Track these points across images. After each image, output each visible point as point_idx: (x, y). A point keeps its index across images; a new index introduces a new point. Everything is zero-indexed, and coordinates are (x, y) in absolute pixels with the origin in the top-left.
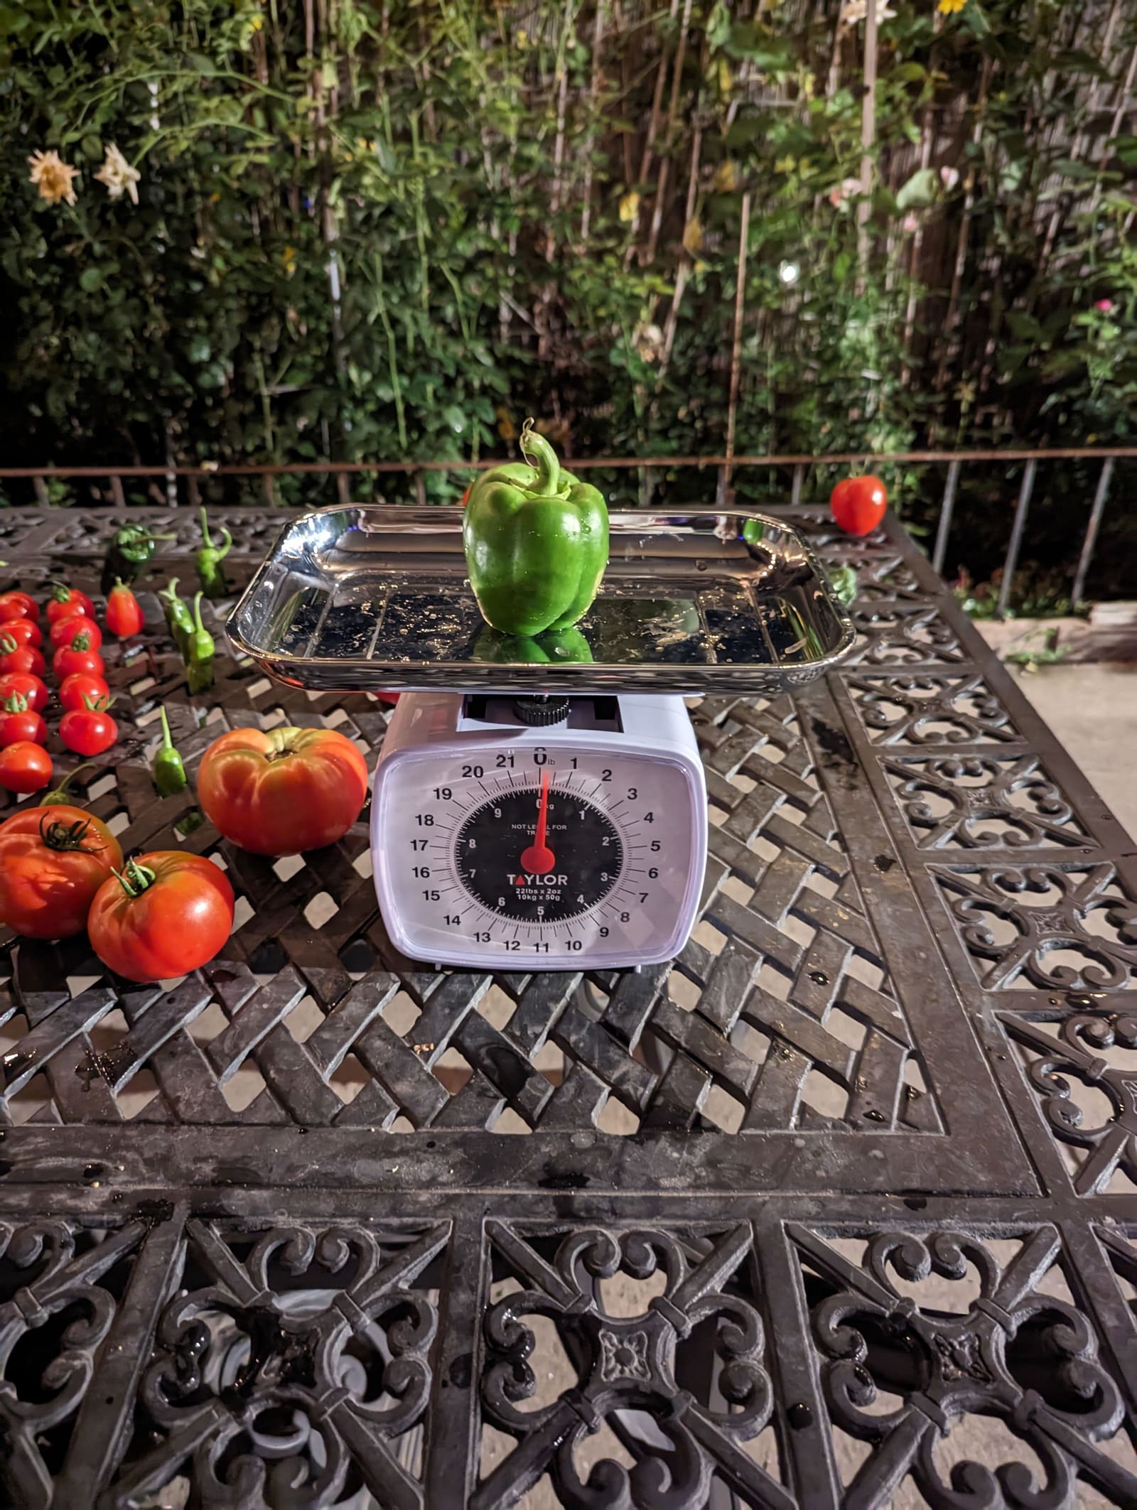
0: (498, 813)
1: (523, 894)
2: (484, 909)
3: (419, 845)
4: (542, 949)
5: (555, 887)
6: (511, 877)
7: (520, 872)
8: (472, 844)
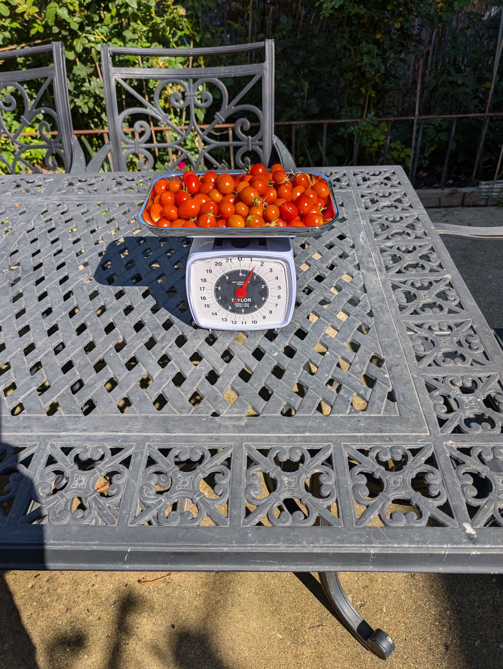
0: (227, 278)
1: (237, 305)
2: (224, 310)
3: (202, 289)
4: (244, 323)
5: (247, 302)
6: (233, 299)
7: (236, 298)
8: (219, 288)
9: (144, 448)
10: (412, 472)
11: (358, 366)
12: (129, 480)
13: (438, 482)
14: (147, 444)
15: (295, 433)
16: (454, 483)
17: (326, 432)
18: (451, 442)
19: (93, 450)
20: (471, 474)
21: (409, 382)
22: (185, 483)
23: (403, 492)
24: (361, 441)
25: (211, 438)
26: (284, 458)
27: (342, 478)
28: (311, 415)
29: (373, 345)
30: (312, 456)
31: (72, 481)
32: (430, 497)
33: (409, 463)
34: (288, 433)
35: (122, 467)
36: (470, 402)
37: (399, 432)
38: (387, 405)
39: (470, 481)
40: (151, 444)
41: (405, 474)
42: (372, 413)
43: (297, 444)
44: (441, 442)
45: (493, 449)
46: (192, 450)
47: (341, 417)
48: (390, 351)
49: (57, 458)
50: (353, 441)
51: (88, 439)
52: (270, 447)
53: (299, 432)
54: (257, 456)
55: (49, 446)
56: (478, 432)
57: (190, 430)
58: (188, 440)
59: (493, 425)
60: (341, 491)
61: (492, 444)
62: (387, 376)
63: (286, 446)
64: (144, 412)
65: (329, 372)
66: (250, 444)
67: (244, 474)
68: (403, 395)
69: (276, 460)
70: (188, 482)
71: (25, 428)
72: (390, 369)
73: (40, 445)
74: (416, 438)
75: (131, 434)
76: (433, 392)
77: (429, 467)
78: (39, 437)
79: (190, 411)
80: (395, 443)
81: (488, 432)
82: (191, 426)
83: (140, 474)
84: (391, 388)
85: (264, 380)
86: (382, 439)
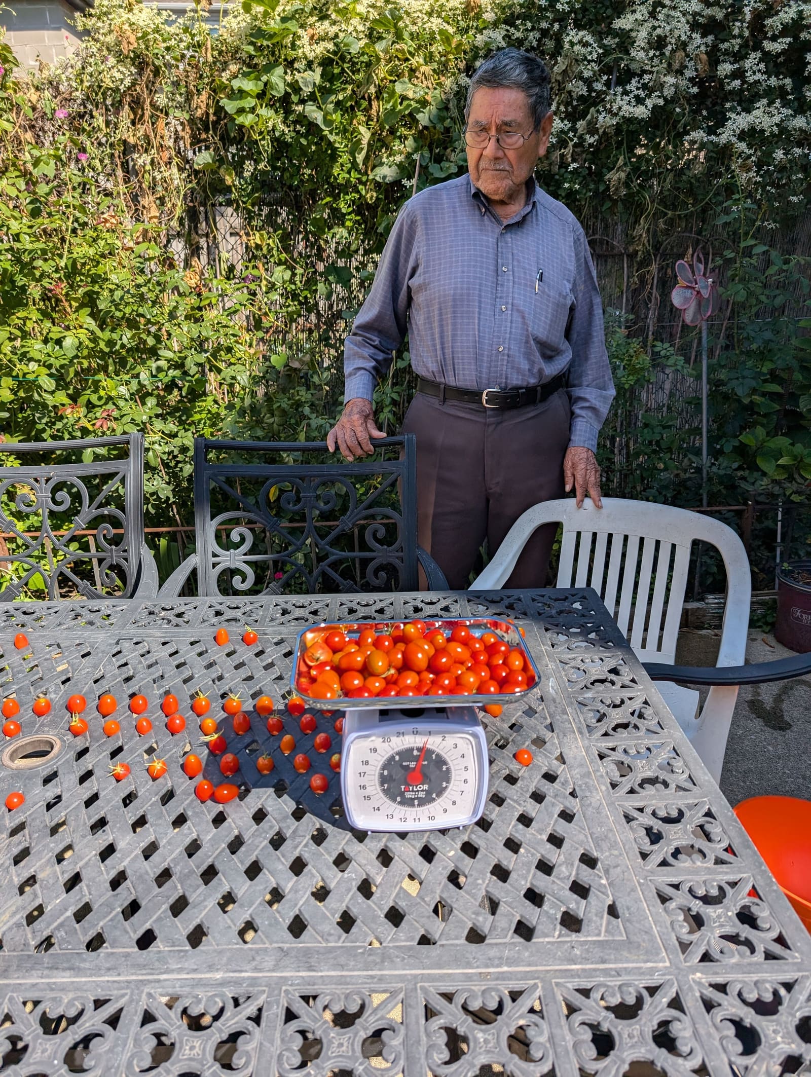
0: (397, 758)
1: (408, 795)
2: (391, 803)
3: (362, 774)
4: (417, 820)
5: (422, 791)
6: (403, 787)
8: (386, 773)
9: (279, 995)
10: (651, 1021)
11: (563, 869)
12: (261, 1044)
13: (688, 1033)
14: (284, 988)
15: (487, 966)
16: (709, 1035)
17: (529, 965)
18: (699, 975)
19: (208, 1000)
20: (731, 1021)
21: (633, 890)
22: (341, 1045)
23: (643, 1050)
24: (579, 977)
25: (372, 977)
26: (475, 1005)
27: (557, 1031)
28: (506, 940)
29: (582, 837)
30: (514, 1000)
31: (181, 1048)
32: (680, 1055)
33: (646, 1007)
34: (478, 967)
35: (251, 1025)
36: (719, 917)
37: (628, 961)
38: (608, 924)
39: (731, 1031)
40: (290, 988)
41: (643, 1022)
42: (589, 935)
43: (492, 984)
44: (687, 976)
45: (756, 983)
46: (347, 996)
47: (548, 943)
48: (604, 845)
49: (157, 1014)
50: (566, 977)
51: (199, 983)
52: (456, 988)
53: (493, 966)
54: (439, 1003)
55: (144, 996)
56: (734, 961)
57: (342, 967)
58: (341, 981)
59: (753, 951)
60: (559, 1050)
61: (755, 977)
62: (604, 881)
63: (478, 988)
64: (277, 942)
65: (526, 879)
66: (426, 984)
67: (422, 1029)
68: (628, 908)
69: (465, 1008)
70: (346, 1044)
71: (109, 969)
72: (607, 872)
73: (132, 994)
74: (652, 971)
75: (260, 975)
76: (667, 904)
77: (674, 1013)
78: (128, 982)
79: (340, 938)
80: (625, 978)
81: (746, 961)
82: (342, 960)
83: (278, 1035)
84: (611, 898)
85: (438, 891)
86: (606, 972)
